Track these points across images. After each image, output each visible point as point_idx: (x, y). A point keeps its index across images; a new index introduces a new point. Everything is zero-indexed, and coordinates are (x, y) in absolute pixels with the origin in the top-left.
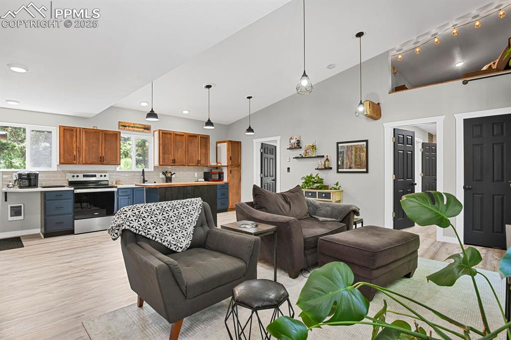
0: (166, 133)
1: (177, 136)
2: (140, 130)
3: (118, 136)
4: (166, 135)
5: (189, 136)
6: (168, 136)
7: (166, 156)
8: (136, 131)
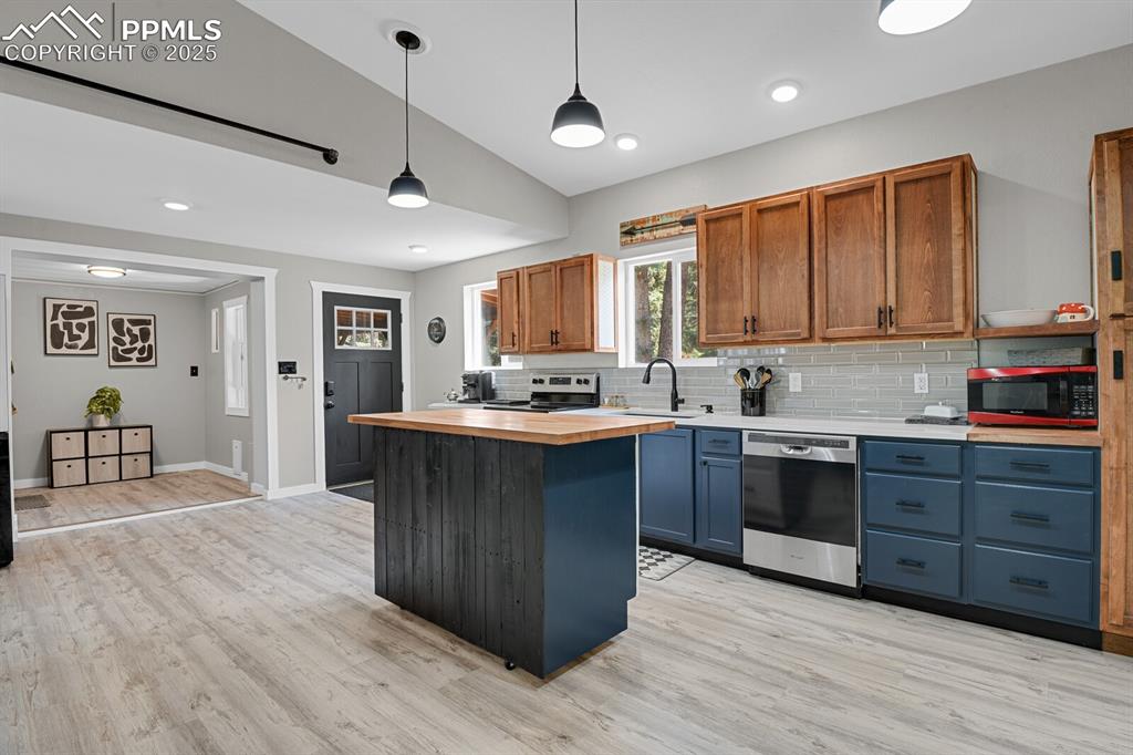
0: (717, 220)
1: (767, 216)
2: (673, 231)
3: (587, 268)
4: (723, 223)
5: (828, 198)
6: (731, 225)
7: (724, 306)
8: (662, 239)
